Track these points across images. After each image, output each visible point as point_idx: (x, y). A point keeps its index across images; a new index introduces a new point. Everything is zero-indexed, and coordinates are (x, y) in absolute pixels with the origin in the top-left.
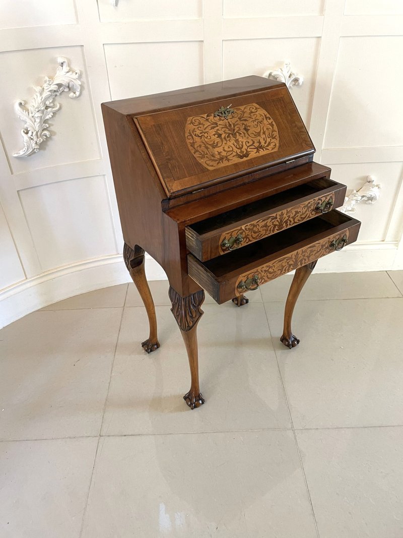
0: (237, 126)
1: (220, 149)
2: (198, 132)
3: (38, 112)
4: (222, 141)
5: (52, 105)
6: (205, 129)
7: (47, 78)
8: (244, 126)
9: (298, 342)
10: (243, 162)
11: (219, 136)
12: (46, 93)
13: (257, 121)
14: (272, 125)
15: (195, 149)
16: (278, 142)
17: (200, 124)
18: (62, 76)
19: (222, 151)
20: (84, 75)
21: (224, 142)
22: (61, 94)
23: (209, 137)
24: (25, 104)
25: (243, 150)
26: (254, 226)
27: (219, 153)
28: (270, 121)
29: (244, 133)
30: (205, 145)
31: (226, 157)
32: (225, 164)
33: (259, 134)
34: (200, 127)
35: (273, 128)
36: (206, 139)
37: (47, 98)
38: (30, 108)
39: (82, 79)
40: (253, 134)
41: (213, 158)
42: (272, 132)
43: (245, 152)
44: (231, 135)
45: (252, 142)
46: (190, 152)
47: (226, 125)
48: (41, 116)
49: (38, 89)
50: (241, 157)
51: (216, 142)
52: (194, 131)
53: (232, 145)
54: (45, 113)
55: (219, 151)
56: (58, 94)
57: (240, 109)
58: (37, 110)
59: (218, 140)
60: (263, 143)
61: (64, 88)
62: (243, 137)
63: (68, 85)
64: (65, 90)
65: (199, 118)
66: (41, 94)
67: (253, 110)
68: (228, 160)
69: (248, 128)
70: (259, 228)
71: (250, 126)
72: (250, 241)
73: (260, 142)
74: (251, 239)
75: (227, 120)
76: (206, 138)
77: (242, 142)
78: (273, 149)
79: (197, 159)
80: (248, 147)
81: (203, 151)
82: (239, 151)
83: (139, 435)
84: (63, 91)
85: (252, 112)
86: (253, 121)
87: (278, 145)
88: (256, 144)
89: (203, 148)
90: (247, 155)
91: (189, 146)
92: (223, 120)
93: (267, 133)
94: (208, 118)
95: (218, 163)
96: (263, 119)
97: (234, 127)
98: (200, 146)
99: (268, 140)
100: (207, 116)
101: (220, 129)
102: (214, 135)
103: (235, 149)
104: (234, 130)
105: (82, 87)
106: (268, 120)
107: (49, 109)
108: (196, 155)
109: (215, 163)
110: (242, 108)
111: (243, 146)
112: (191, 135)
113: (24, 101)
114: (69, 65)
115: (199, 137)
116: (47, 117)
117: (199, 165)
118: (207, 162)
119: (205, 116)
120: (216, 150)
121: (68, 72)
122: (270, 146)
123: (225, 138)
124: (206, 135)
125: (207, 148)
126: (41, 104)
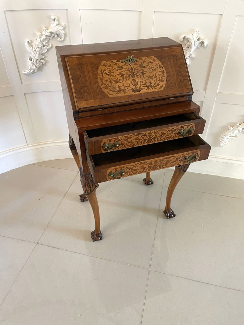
0: (137, 70)
1: (121, 84)
2: (107, 72)
3: (38, 48)
4: (123, 79)
5: (47, 44)
6: (112, 70)
7: (44, 28)
8: (142, 70)
9: (174, 216)
10: (134, 95)
11: (122, 75)
12: (43, 37)
13: (152, 69)
14: (163, 72)
15: (102, 82)
16: (165, 84)
17: (110, 66)
18: (53, 28)
19: (121, 85)
20: (67, 28)
21: (125, 80)
22: (52, 38)
23: (114, 76)
24: (31, 42)
25: (137, 87)
26: (128, 138)
27: (119, 87)
28: (162, 70)
29: (141, 76)
30: (110, 80)
31: (124, 90)
32: (122, 94)
33: (151, 77)
34: (110, 69)
35: (163, 74)
36: (112, 77)
37: (44, 40)
38: (34, 45)
39: (66, 30)
40: (147, 77)
41: (114, 90)
42: (162, 77)
43: (138, 88)
44: (130, 76)
45: (145, 82)
46: (98, 84)
47: (128, 69)
48: (40, 51)
49: (39, 34)
50: (135, 91)
51: (118, 79)
52: (105, 70)
53: (130, 83)
54: (42, 49)
55: (120, 86)
56: (51, 38)
57: (141, 59)
58: (37, 47)
59: (121, 78)
60: (153, 84)
61: (55, 35)
62: (139, 78)
63: (56, 33)
64: (55, 36)
65: (110, 62)
66: (40, 37)
67: (151, 61)
68: (125, 92)
69: (145, 72)
70: (132, 140)
71: (146, 71)
72: (125, 147)
73: (151, 83)
74: (126, 146)
75: (131, 65)
76: (112, 76)
77: (138, 82)
78: (160, 88)
79: (103, 89)
80: (141, 85)
81: (107, 84)
82: (134, 87)
83: (58, 248)
84: (54, 37)
85: (150, 62)
86: (149, 68)
87: (164, 86)
88: (148, 84)
89: (108, 82)
90: (139, 91)
91: (99, 80)
92: (127, 65)
93: (158, 78)
94: (117, 63)
95: (117, 93)
96: (157, 68)
97: (134, 71)
98: (107, 81)
99: (158, 82)
100: (117, 62)
101: (124, 71)
102: (119, 74)
103: (131, 86)
104: (134, 73)
105: (65, 35)
106: (161, 69)
107: (45, 47)
108: (102, 86)
109: (114, 93)
110: (144, 59)
111: (137, 84)
112: (102, 73)
113: (31, 41)
114: (58, 21)
115: (107, 74)
116: (44, 52)
117: (103, 93)
118: (109, 92)
119: (115, 61)
120: (117, 85)
121: (57, 25)
122: (158, 86)
123: (126, 77)
124: (112, 74)
125: (111, 83)
126: (40, 43)
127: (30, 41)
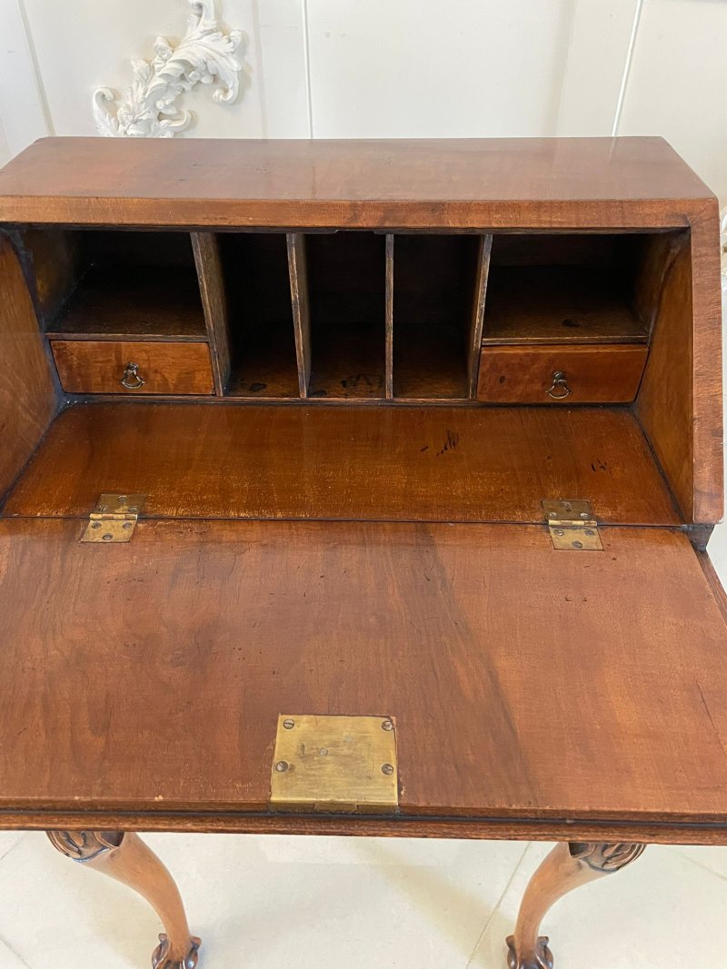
3: (135, 122)
5: (171, 112)
7: (160, 42)
12: (157, 81)
18: (197, 45)
20: (251, 48)
22: (194, 88)
24: (115, 97)
37: (159, 93)
38: (121, 112)
39: (246, 58)
49: (138, 65)
54: (153, 129)
56: (187, 87)
58: (130, 118)
61: (202, 76)
63: (203, 67)
64: (203, 81)
66: (147, 82)
84: (199, 82)
105: (244, 78)
107: (164, 122)
113: (111, 90)
114: (218, 16)
121: (211, 32)
126: (144, 104)
127: (109, 95)
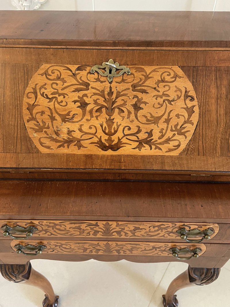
0: (123, 98)
1: (74, 127)
2: (49, 91)
4: (84, 115)
6: (63, 89)
8: (136, 99)
10: (103, 156)
11: (84, 105)
13: (164, 98)
14: (190, 111)
15: (31, 114)
16: (187, 141)
17: (59, 78)
19: (76, 129)
21: (88, 116)
23: (64, 104)
25: (113, 137)
27: (69, 132)
28: (190, 104)
29: (129, 113)
30: (52, 113)
31: (79, 141)
32: (73, 150)
33: (156, 120)
34: (57, 84)
35: (190, 116)
36: (57, 105)
40: (146, 117)
41: (55, 136)
42: (185, 122)
43: (116, 141)
44: (104, 110)
45: (136, 130)
46: (22, 118)
47: (103, 91)
50: (104, 148)
51: (71, 114)
52: (43, 87)
53: (98, 126)
55: (71, 129)
57: (143, 70)
59: (80, 111)
60: (156, 136)
62: (123, 117)
65: (61, 69)
67: (168, 78)
68: (80, 146)
69: (142, 106)
71: (146, 103)
73: (150, 134)
75: (111, 83)
76: (59, 103)
77: (118, 127)
78: (170, 150)
79: (29, 130)
80: (125, 135)
81: (43, 121)
82: (107, 137)
85: (163, 81)
86: (157, 97)
87: (183, 146)
88: (142, 136)
89: (46, 117)
90: (116, 147)
91: (25, 108)
92: (102, 82)
93: (172, 123)
94: (77, 72)
95: (60, 146)
96: (179, 97)
97: (117, 98)
98: (43, 113)
99: (169, 134)
100: (78, 69)
101: (89, 95)
102: (75, 102)
103: (100, 133)
104: (114, 103)
106: (188, 101)
108: (30, 125)
109: (54, 145)
110: (148, 69)
111: (116, 132)
112: (35, 93)
115: (48, 98)
117: (27, 140)
118: (43, 140)
119: (74, 68)
120: (65, 127)
122: (166, 145)
123: (91, 112)
124: (60, 98)
125: (53, 119)
